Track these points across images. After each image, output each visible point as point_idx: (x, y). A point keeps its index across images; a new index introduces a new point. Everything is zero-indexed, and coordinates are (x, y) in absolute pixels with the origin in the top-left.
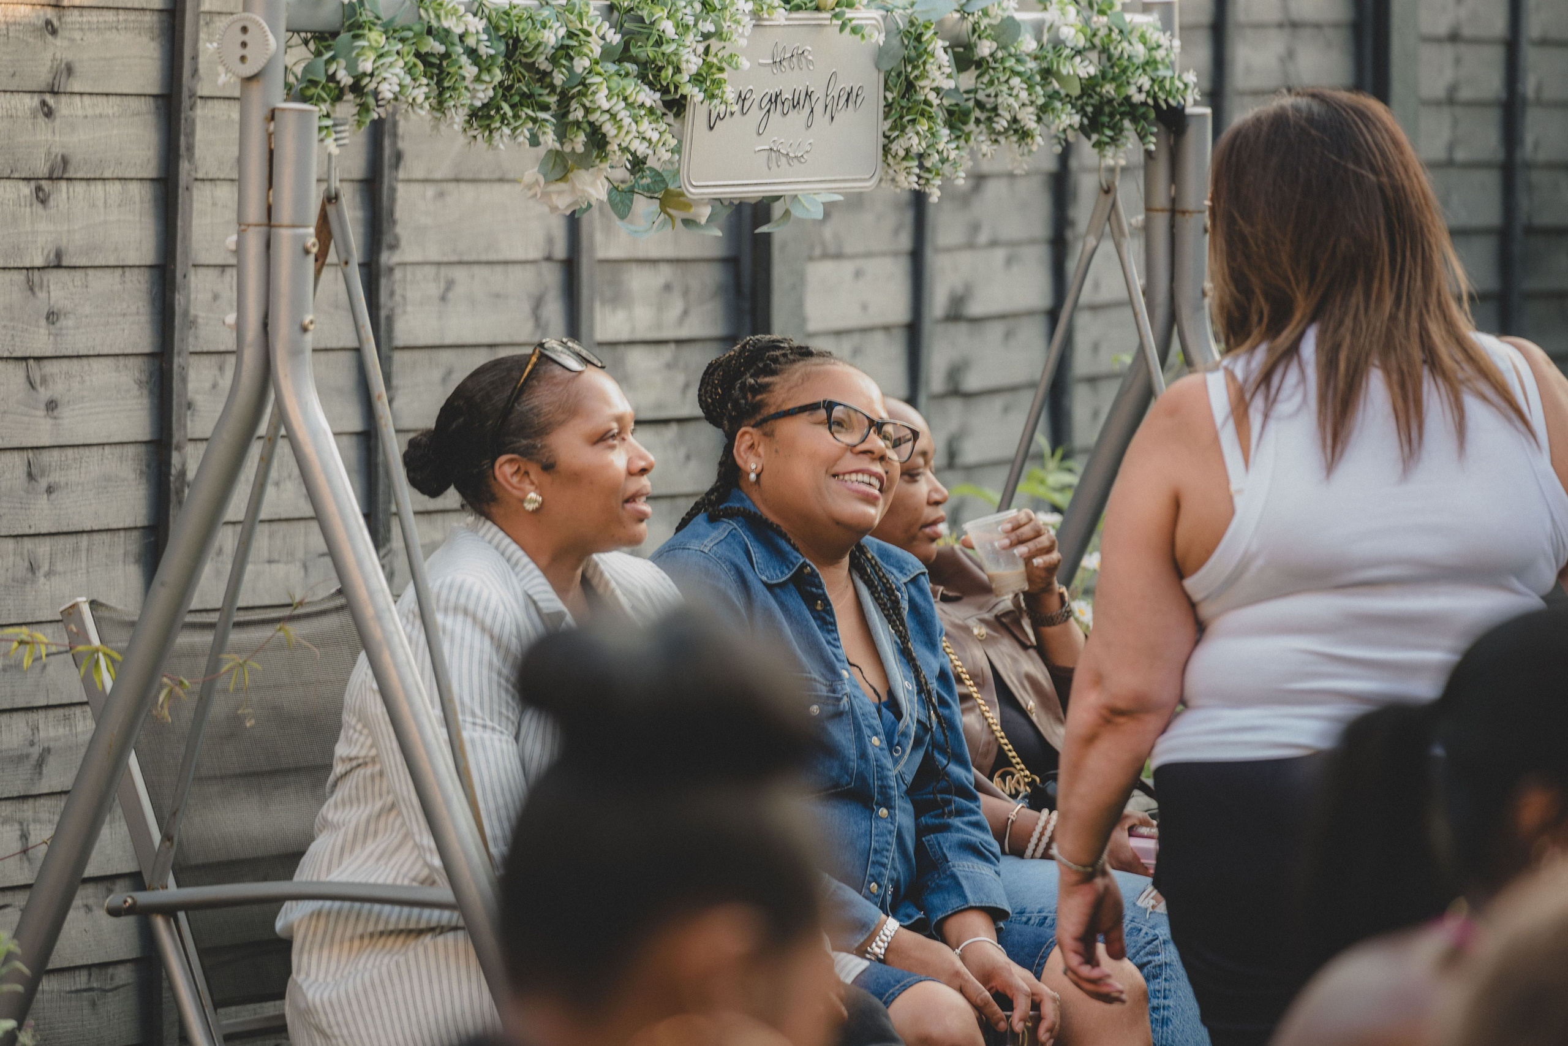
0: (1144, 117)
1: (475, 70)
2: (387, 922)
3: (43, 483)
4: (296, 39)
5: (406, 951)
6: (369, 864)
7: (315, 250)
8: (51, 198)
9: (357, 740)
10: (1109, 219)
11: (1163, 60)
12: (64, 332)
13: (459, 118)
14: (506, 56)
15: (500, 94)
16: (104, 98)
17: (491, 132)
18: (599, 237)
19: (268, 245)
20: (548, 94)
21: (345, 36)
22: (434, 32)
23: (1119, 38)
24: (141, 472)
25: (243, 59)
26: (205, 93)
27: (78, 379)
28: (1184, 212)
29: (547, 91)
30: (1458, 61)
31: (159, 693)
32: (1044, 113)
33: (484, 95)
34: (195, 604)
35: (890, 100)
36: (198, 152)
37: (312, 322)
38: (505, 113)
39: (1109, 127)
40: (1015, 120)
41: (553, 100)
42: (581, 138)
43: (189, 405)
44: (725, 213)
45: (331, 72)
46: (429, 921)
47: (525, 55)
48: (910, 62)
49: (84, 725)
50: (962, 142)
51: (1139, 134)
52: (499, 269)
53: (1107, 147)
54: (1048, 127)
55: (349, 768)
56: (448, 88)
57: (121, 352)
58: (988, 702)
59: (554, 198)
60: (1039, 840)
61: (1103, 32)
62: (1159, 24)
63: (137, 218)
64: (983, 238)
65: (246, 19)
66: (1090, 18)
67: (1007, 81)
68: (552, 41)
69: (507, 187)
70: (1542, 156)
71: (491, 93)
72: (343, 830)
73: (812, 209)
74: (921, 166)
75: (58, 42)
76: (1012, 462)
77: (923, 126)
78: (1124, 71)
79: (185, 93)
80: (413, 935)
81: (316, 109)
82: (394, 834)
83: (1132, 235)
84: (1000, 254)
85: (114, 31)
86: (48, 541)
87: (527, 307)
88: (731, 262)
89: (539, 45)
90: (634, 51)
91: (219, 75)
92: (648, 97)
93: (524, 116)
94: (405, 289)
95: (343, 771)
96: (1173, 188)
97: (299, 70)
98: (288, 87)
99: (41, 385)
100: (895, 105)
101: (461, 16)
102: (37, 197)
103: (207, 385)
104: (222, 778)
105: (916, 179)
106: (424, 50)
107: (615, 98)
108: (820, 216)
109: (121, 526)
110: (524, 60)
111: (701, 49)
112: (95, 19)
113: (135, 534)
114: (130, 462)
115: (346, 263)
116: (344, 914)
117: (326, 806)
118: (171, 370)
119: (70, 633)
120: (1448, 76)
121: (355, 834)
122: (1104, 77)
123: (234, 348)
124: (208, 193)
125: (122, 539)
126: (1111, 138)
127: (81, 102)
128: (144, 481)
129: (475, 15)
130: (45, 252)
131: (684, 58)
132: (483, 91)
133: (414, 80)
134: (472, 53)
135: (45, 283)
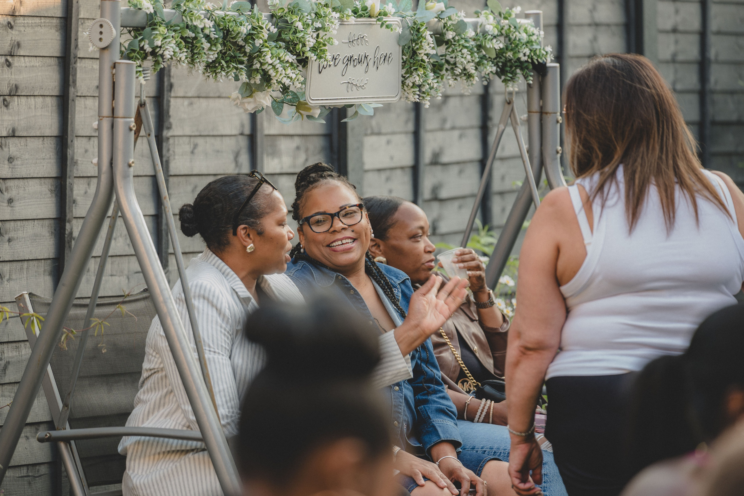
0: (527, 68)
1: (209, 45)
2: (171, 447)
3: (6, 237)
4: (125, 31)
5: (180, 461)
6: (161, 419)
7: (134, 129)
8: (10, 105)
9: (154, 360)
10: (510, 116)
11: (535, 40)
12: (16, 167)
13: (201, 67)
14: (223, 38)
15: (220, 56)
16: (35, 58)
17: (216, 74)
18: (265, 124)
19: (112, 126)
20: (243, 56)
21: (148, 29)
22: (190, 27)
23: (514, 30)
24: (52, 232)
25: (101, 39)
26: (81, 56)
27: (23, 188)
28: (546, 113)
29: (243, 55)
30: (677, 42)
31: (61, 337)
32: (479, 65)
33: (213, 57)
34: (78, 295)
35: (405, 60)
36: (78, 83)
37: (133, 163)
38: (223, 65)
39: (510, 73)
40: (465, 69)
41: (245, 59)
42: (259, 77)
43: (74, 202)
44: (327, 112)
45: (141, 45)
46: (191, 446)
47: (232, 38)
48: (414, 42)
49: (26, 351)
50: (440, 79)
51: (524, 76)
52: (218, 139)
53: (509, 82)
54: (480, 72)
55: (150, 374)
56: (196, 53)
57: (42, 176)
58: (455, 347)
59: (246, 105)
60: (481, 413)
61: (506, 27)
62: (533, 24)
63: (50, 114)
64: (448, 125)
65: (102, 21)
66: (500, 21)
67: (460, 51)
68: (245, 31)
69: (222, 101)
70: (719, 87)
71: (216, 56)
72: (149, 403)
73: (368, 111)
74: (420, 91)
75: (13, 32)
76: (463, 232)
77: (421, 71)
78: (517, 46)
79: (72, 56)
80: (184, 453)
81: (135, 63)
82: (173, 404)
83: (522, 124)
84: (456, 133)
85: (39, 27)
86: (8, 264)
87: (231, 157)
88: (328, 136)
89: (238, 33)
90: (283, 36)
91: (89, 47)
92: (290, 58)
93: (232, 66)
94: (174, 148)
95: (147, 376)
96: (541, 101)
97: (126, 45)
98: (122, 52)
99: (5, 191)
100: (407, 62)
101: (202, 20)
102: (4, 104)
103: (82, 192)
104: (91, 377)
105: (418, 97)
106: (185, 35)
107: (275, 58)
108: (372, 115)
109: (42, 258)
110: (232, 40)
111: (315, 35)
112: (30, 22)
113: (49, 262)
114: (47, 228)
115: (149, 135)
116: (151, 442)
117: (139, 392)
118: (66, 185)
119: (19, 307)
120: (672, 48)
121: (154, 405)
122: (507, 49)
123: (96, 175)
124: (83, 102)
125: (43, 264)
126: (511, 77)
127: (24, 60)
128: (53, 236)
129: (209, 19)
130: (8, 130)
131: (307, 40)
132: (213, 55)
133: (180, 49)
134: (207, 37)
135: (7, 144)
